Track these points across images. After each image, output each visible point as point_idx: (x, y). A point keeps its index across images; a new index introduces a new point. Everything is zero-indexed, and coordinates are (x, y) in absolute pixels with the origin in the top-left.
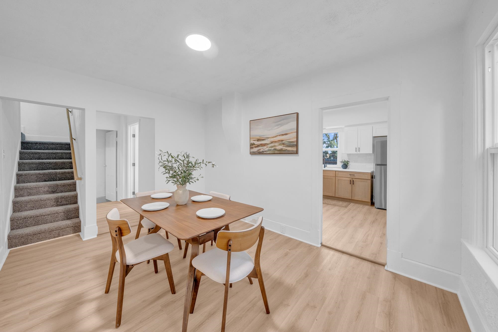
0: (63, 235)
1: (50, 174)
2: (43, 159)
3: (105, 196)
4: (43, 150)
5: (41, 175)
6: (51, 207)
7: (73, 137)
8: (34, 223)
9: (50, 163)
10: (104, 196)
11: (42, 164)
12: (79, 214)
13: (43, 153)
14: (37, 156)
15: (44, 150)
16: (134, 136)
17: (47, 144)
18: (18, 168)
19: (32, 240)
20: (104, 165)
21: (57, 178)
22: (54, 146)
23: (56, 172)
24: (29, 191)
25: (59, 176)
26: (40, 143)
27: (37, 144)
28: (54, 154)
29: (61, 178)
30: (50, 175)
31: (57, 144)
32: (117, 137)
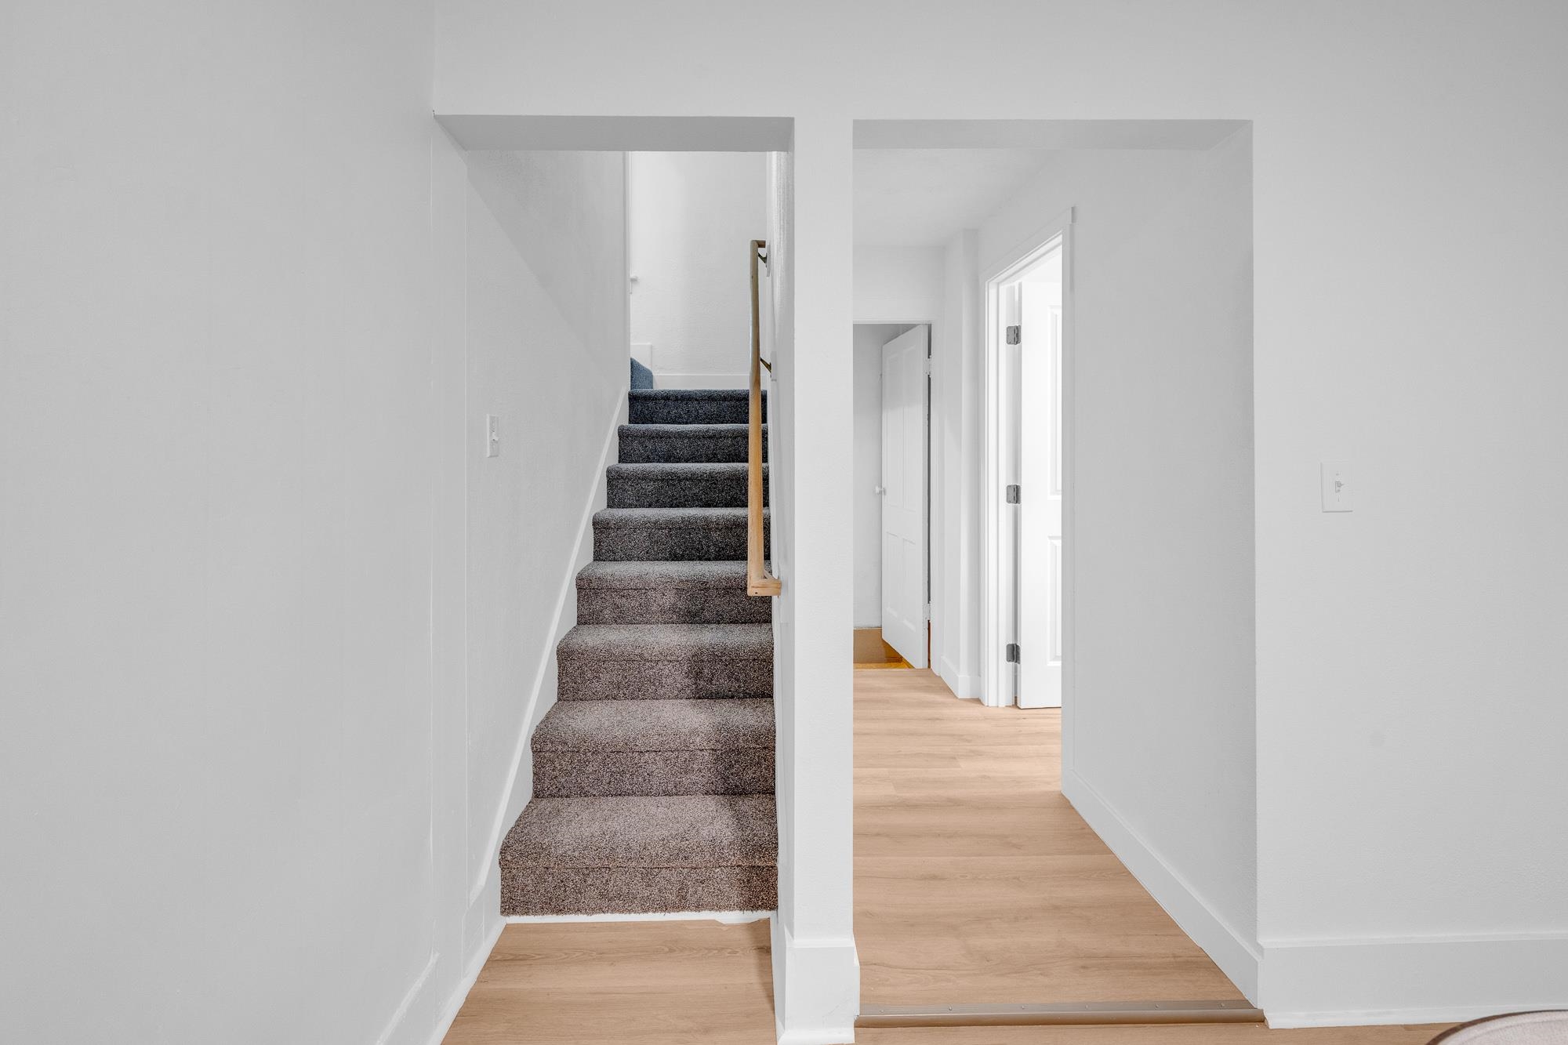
0: (698, 907)
1: (687, 526)
2: (678, 460)
3: (879, 625)
4: (684, 423)
5: (662, 528)
6: (676, 697)
7: (761, 356)
8: (608, 781)
9: (694, 478)
10: (877, 625)
11: (671, 482)
12: (774, 770)
13: (680, 435)
14: (662, 446)
15: (687, 423)
16: (1013, 336)
17: (696, 400)
18: (608, 493)
19: (581, 893)
20: (877, 490)
21: (712, 549)
22: (712, 408)
23: (706, 519)
24: (618, 601)
25: (715, 535)
26: (677, 399)
27: (669, 400)
28: (710, 437)
29: (723, 549)
30: (690, 534)
31: (725, 399)
32: (929, 354)
